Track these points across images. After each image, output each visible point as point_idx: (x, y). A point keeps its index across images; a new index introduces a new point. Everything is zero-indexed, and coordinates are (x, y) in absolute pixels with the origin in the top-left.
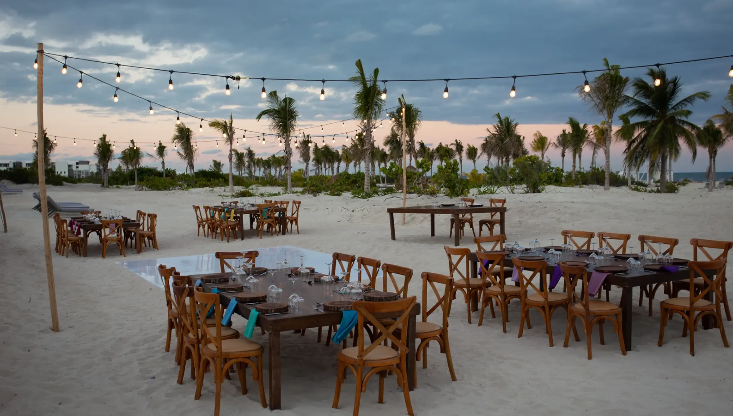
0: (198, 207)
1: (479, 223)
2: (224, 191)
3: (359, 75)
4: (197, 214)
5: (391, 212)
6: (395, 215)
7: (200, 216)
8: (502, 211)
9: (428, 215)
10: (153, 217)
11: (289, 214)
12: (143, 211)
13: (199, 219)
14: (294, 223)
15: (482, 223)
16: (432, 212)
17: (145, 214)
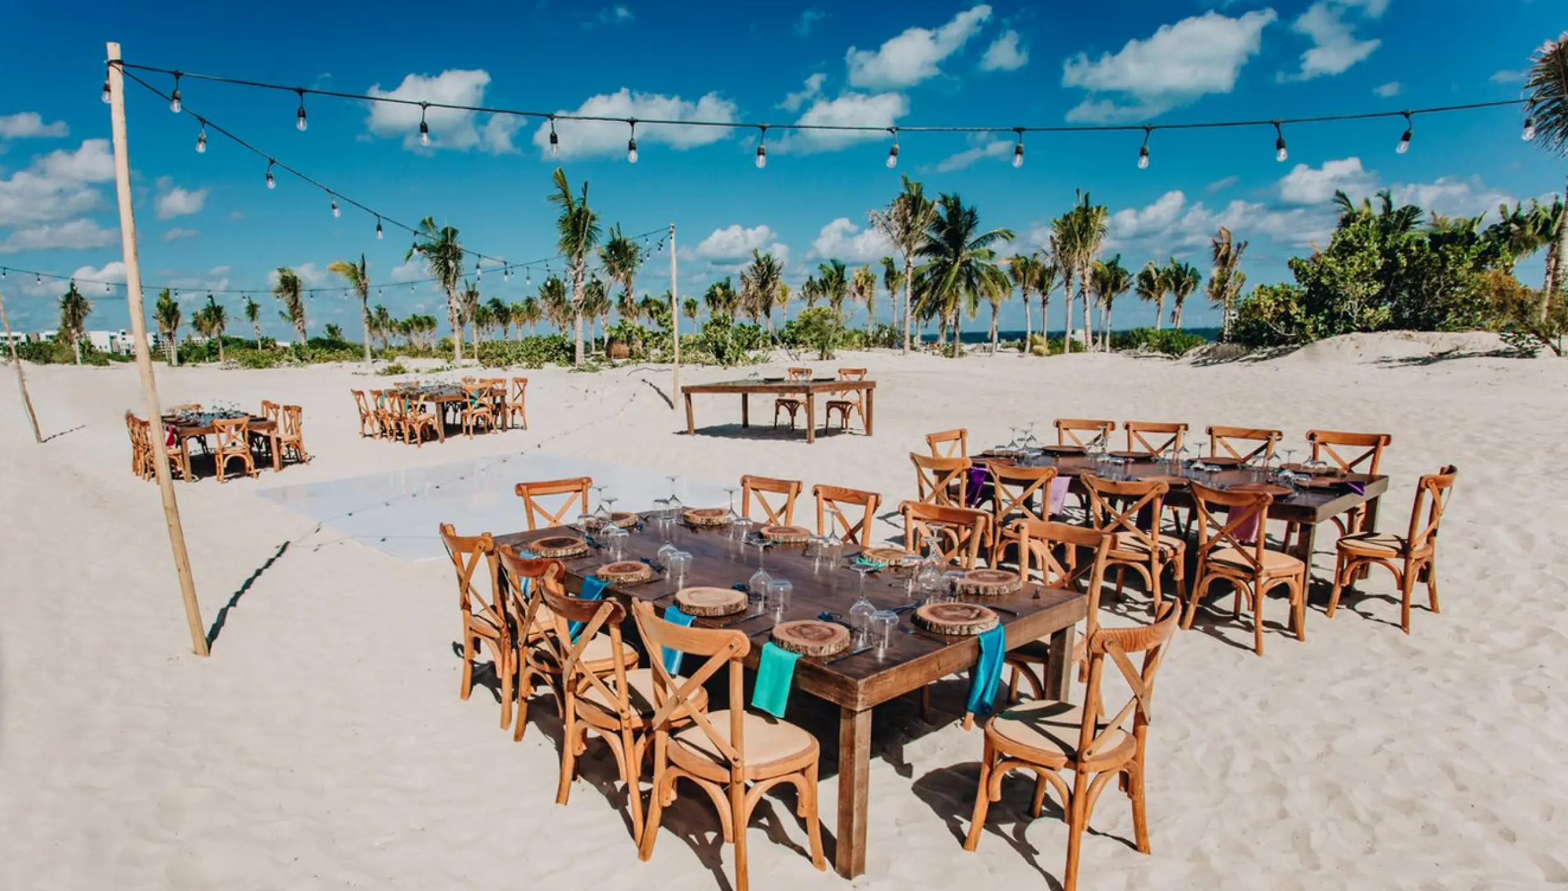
0: (361, 393)
1: (825, 405)
2: (359, 366)
3: (560, 191)
4: (359, 404)
5: (687, 392)
6: (693, 396)
7: (364, 406)
8: (870, 387)
9: (739, 396)
10: (294, 411)
11: (508, 399)
12: (273, 402)
13: (363, 412)
14: (517, 411)
15: (831, 405)
16: (745, 390)
17: (277, 407)
